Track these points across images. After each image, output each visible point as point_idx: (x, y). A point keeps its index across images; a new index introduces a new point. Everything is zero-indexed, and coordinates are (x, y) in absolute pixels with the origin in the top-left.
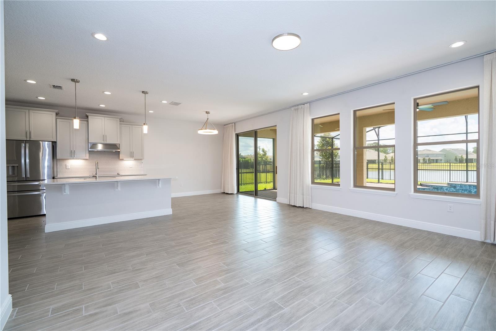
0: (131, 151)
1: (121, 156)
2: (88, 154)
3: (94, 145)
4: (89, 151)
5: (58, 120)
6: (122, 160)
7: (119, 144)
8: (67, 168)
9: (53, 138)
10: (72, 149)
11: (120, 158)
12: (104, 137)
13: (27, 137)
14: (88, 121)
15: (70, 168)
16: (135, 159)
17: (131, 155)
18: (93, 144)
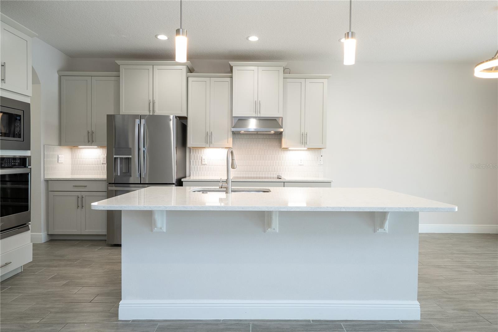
0: (303, 131)
1: (285, 142)
2: (232, 139)
3: (241, 121)
4: (234, 133)
5: (190, 79)
6: (286, 149)
7: (282, 118)
8: (203, 163)
9: (182, 111)
10: (208, 130)
11: (283, 146)
12: (257, 105)
13: (149, 111)
14: (232, 77)
15: (207, 163)
16: (309, 149)
17: (303, 140)
18: (239, 119)
